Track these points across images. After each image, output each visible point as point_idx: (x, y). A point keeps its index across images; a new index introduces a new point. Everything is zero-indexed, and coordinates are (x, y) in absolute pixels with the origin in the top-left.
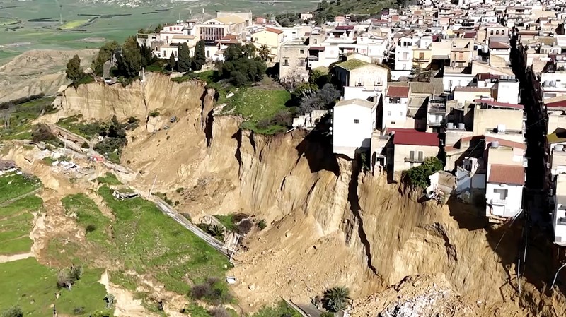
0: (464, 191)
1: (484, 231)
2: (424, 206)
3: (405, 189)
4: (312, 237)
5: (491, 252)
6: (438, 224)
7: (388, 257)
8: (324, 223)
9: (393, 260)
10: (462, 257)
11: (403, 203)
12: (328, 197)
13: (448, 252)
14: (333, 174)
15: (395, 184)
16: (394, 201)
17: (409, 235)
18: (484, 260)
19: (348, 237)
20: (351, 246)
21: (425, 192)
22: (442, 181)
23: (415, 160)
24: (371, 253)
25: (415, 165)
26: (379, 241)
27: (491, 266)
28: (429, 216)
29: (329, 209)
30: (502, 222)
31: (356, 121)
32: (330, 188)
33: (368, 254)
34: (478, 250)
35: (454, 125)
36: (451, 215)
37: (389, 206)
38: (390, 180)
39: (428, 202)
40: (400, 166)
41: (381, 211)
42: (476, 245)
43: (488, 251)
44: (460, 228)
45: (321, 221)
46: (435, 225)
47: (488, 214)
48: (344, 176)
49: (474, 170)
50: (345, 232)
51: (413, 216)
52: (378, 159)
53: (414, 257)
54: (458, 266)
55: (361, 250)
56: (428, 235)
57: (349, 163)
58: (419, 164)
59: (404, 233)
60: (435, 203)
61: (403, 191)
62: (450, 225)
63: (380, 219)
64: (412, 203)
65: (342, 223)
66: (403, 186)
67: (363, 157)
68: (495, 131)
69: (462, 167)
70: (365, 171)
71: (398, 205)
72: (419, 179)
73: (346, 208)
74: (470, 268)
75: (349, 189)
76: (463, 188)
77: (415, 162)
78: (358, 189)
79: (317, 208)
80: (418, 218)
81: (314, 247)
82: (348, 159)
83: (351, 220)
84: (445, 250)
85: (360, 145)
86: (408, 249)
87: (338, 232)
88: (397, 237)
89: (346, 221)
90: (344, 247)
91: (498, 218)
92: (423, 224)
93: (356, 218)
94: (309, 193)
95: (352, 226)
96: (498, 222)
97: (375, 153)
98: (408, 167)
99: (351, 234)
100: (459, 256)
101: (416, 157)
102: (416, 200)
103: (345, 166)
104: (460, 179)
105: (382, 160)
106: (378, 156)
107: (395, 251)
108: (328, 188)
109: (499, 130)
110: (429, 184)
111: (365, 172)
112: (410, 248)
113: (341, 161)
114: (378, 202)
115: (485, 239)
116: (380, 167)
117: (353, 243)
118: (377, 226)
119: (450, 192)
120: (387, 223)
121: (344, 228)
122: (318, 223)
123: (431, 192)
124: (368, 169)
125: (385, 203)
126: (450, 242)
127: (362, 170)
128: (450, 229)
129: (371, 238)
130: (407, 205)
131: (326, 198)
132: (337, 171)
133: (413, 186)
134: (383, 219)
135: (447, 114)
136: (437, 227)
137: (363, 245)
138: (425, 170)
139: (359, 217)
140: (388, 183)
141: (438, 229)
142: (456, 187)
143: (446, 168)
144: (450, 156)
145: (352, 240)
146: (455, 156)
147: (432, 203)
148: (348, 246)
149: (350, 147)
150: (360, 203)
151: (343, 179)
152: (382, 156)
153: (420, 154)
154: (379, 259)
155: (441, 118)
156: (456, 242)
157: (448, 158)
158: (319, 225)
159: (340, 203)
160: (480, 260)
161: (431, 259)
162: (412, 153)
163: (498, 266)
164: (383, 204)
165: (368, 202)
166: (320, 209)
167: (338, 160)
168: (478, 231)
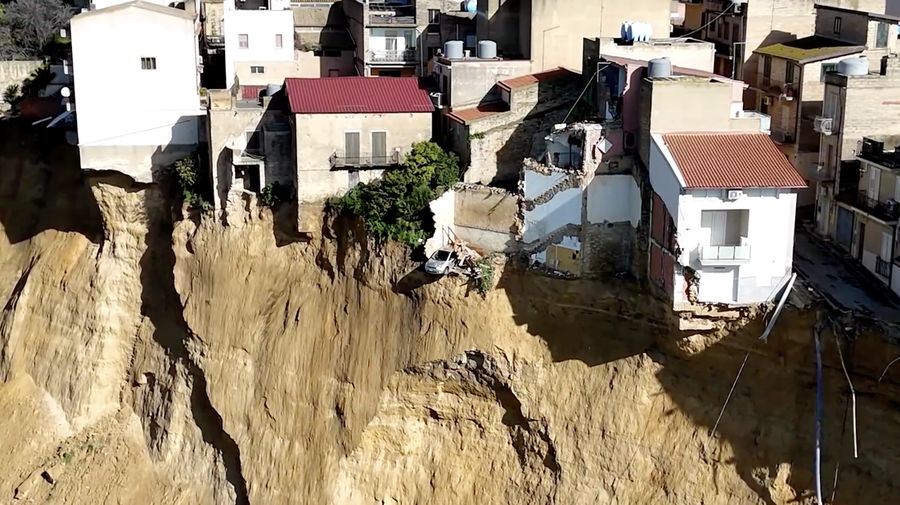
0: (557, 237)
1: (648, 362)
2: (418, 301)
3: (341, 255)
4: (34, 444)
5: (685, 429)
6: (478, 356)
7: (307, 480)
8: (71, 395)
9: (327, 490)
10: (578, 457)
11: (341, 299)
12: (75, 312)
13: (519, 444)
14: (82, 241)
15: (302, 245)
16: (307, 297)
17: (377, 400)
18: (659, 460)
19: (156, 431)
20: (169, 457)
21: (418, 254)
22: (469, 217)
23: (363, 163)
24: (245, 474)
25: (365, 177)
26: (269, 433)
27: (692, 477)
28: (439, 334)
29: (81, 347)
30: (722, 325)
31: (149, 63)
32: (78, 283)
33: (235, 476)
34: (633, 429)
35: (465, 48)
36: (518, 321)
37: (291, 315)
38: (287, 231)
39: (433, 287)
40: (317, 184)
41: (265, 333)
42: (625, 412)
43: (673, 428)
44: (557, 358)
45: (55, 387)
46: (465, 360)
47: (679, 301)
48: (122, 239)
49: (590, 166)
50: (143, 414)
51: (383, 339)
52: (238, 168)
53: (397, 471)
54: (565, 488)
55: (206, 465)
56: (442, 395)
57: (135, 199)
58: (378, 174)
59: (357, 400)
60: (459, 288)
61: (333, 261)
62: (521, 355)
63: (263, 361)
64: (371, 298)
65: (129, 387)
66: (331, 248)
67: (186, 173)
68: (625, 40)
69: (544, 162)
70: (196, 215)
71: (323, 307)
72: (391, 217)
73: (138, 338)
74: (613, 491)
75: (142, 278)
76: (553, 228)
77: (365, 168)
78: (179, 273)
79: (41, 349)
80: (401, 340)
81: (45, 475)
82: (130, 184)
83: (162, 375)
84: (507, 438)
85: (165, 139)
86: (376, 450)
87: (119, 416)
88: (331, 414)
89: (143, 380)
90: (148, 464)
91: (714, 313)
92: (425, 359)
93: (179, 367)
94: (9, 307)
95: (167, 394)
96: (710, 325)
97: (228, 154)
98: (341, 184)
99: (168, 418)
100: (564, 455)
101: (366, 150)
102: (387, 284)
103: (122, 210)
104: (539, 200)
105: (250, 175)
106: (237, 160)
107: (330, 459)
108: (71, 284)
109: (635, 36)
110: (429, 228)
111: (196, 219)
112: (383, 444)
113: (107, 195)
114: (251, 309)
115: (656, 387)
116: (246, 197)
117: (175, 447)
118: (259, 385)
119: (503, 247)
120: (291, 373)
121: (140, 402)
122: (48, 397)
123: (442, 256)
124: (206, 205)
125: (279, 308)
126: (525, 411)
127: (185, 213)
128: (519, 367)
129: (241, 427)
130: (354, 305)
131: (65, 314)
132: (95, 228)
133: (371, 243)
134: (277, 359)
135: (421, 29)
136: (473, 364)
137: (211, 450)
138: (410, 187)
139: (189, 362)
140: (279, 245)
141: (478, 371)
142: (523, 230)
143: (472, 175)
144: (480, 136)
145: (172, 437)
146: (497, 134)
147: (449, 290)
148: (163, 459)
149: (135, 147)
150: (189, 315)
151: (119, 250)
152: (251, 161)
153: (379, 139)
154: (276, 492)
155: (401, 43)
156: (545, 409)
157: (475, 144)
158: (53, 404)
159: (116, 326)
160: (644, 465)
161: (459, 473)
162: (352, 139)
163: (721, 476)
164: (268, 312)
165: (216, 311)
166: (50, 353)
167: (97, 192)
168: (626, 365)
